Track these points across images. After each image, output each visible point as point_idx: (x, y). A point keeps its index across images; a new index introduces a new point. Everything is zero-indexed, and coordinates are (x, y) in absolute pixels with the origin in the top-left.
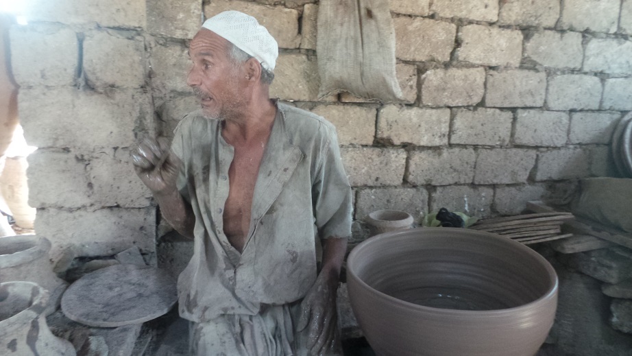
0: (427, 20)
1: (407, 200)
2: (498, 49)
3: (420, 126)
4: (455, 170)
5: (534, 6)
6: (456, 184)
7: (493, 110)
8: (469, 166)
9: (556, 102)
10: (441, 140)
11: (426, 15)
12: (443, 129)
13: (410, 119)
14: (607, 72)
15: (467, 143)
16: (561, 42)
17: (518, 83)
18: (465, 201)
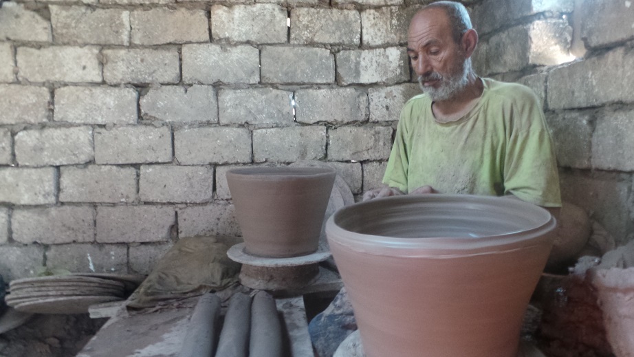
0: (12, 87)
1: (13, 258)
2: (104, 107)
3: (17, 185)
4: (69, 228)
5: (145, 63)
6: (74, 242)
7: (108, 167)
8: (86, 224)
9: (188, 157)
10: (46, 198)
11: (11, 81)
12: (47, 188)
13: (5, 179)
14: (253, 123)
15: (80, 201)
16: (185, 96)
17: (134, 139)
18: (88, 261)
